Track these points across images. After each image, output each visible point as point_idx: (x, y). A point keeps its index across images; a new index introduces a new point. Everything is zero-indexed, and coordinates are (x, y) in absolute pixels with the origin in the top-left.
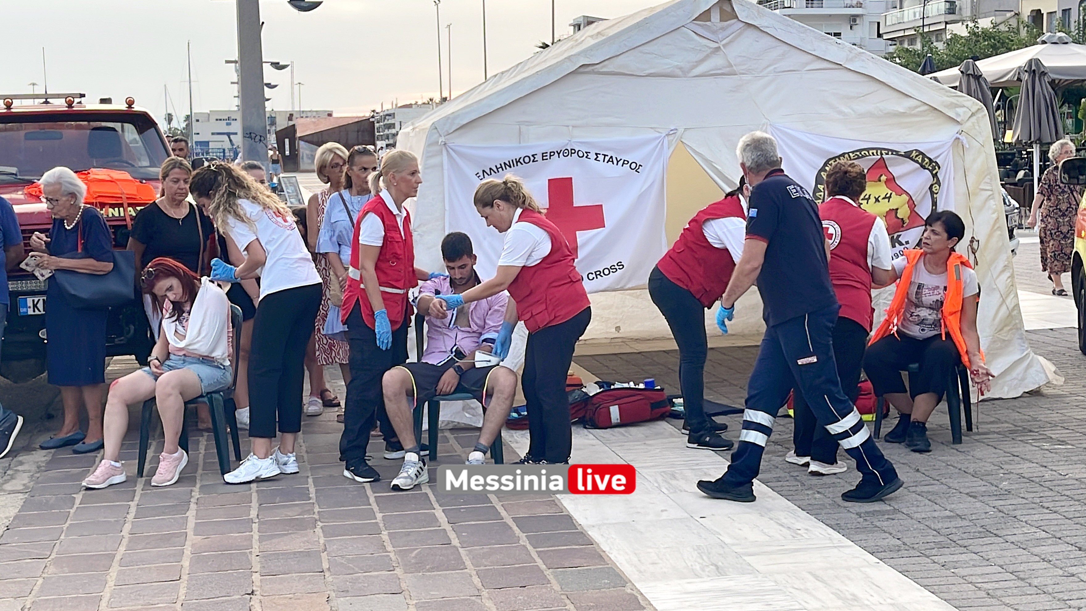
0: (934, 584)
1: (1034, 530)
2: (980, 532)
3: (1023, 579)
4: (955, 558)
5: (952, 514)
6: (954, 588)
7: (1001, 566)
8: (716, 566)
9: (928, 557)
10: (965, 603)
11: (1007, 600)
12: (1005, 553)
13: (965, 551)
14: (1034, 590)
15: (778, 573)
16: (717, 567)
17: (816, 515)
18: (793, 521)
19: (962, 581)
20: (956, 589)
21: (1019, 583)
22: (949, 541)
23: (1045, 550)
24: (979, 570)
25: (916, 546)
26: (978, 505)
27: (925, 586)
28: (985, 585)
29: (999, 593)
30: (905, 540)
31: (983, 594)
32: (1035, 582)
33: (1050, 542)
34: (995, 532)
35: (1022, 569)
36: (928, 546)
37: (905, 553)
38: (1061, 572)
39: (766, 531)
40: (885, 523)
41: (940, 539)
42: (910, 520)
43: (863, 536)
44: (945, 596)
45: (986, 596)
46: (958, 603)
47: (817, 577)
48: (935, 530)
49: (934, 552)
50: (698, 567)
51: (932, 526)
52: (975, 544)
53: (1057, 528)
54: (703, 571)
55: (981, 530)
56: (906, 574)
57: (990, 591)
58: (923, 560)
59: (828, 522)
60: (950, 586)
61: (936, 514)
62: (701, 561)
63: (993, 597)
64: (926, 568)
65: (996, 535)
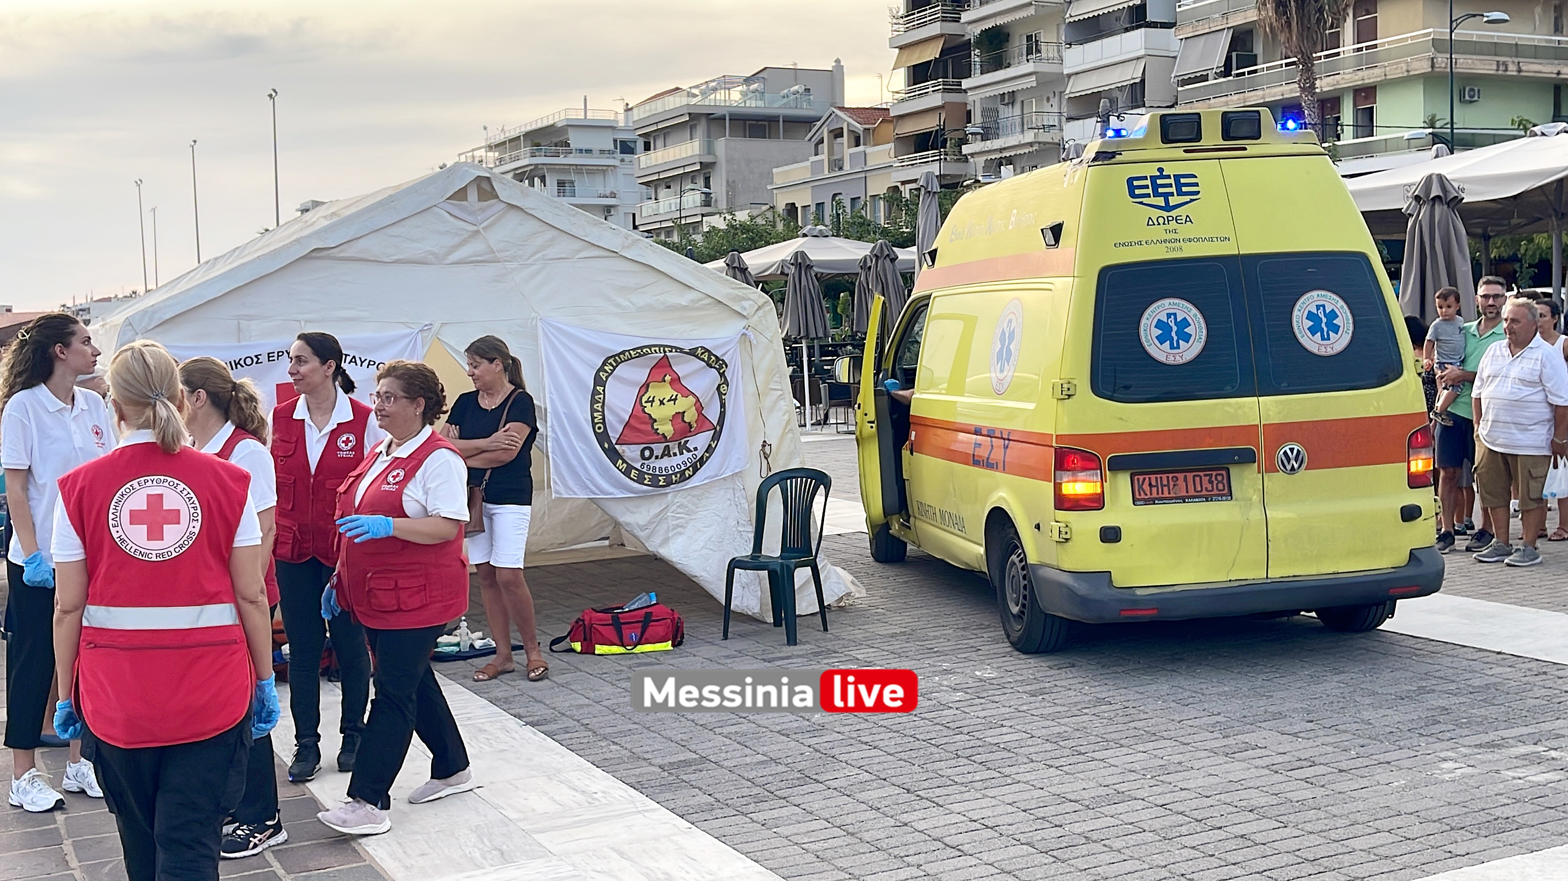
0: (756, 849)
1: (857, 771)
2: (798, 779)
3: (852, 834)
4: (776, 813)
5: (765, 758)
6: (779, 853)
7: (826, 820)
8: (500, 850)
9: (746, 815)
10: (794, 871)
11: (839, 863)
12: (828, 803)
13: (786, 804)
14: (865, 848)
15: (574, 853)
16: (502, 854)
17: (613, 773)
18: (588, 782)
19: (786, 842)
20: (782, 854)
21: (849, 839)
22: (766, 793)
23: (871, 795)
24: (803, 828)
25: (730, 802)
26: (793, 744)
27: (746, 854)
28: (812, 846)
29: (829, 854)
30: (717, 796)
31: (810, 857)
32: (867, 836)
33: (875, 784)
34: (814, 777)
35: (849, 821)
36: (744, 801)
37: (718, 813)
38: (892, 822)
39: (557, 798)
40: (693, 777)
41: (755, 791)
42: (720, 771)
43: (669, 796)
44: (771, 864)
45: (815, 859)
46: (786, 872)
47: (621, 854)
48: (748, 780)
49: (751, 808)
50: (477, 854)
51: (746, 775)
52: (797, 794)
53: (880, 767)
54: (485, 859)
55: (799, 776)
56: (723, 839)
57: (818, 854)
58: (740, 819)
59: (629, 781)
60: (774, 851)
61: (748, 760)
62: (481, 846)
63: (823, 860)
64: (745, 830)
65: (817, 781)
